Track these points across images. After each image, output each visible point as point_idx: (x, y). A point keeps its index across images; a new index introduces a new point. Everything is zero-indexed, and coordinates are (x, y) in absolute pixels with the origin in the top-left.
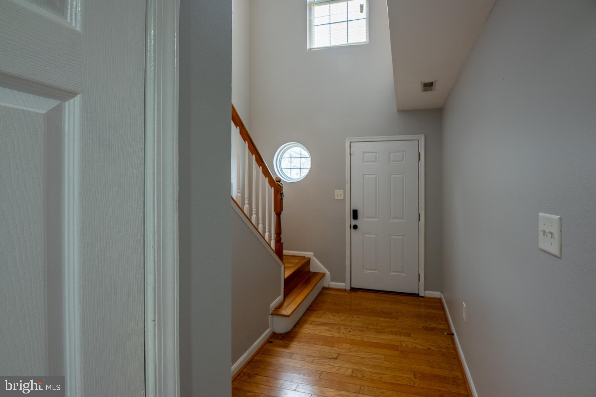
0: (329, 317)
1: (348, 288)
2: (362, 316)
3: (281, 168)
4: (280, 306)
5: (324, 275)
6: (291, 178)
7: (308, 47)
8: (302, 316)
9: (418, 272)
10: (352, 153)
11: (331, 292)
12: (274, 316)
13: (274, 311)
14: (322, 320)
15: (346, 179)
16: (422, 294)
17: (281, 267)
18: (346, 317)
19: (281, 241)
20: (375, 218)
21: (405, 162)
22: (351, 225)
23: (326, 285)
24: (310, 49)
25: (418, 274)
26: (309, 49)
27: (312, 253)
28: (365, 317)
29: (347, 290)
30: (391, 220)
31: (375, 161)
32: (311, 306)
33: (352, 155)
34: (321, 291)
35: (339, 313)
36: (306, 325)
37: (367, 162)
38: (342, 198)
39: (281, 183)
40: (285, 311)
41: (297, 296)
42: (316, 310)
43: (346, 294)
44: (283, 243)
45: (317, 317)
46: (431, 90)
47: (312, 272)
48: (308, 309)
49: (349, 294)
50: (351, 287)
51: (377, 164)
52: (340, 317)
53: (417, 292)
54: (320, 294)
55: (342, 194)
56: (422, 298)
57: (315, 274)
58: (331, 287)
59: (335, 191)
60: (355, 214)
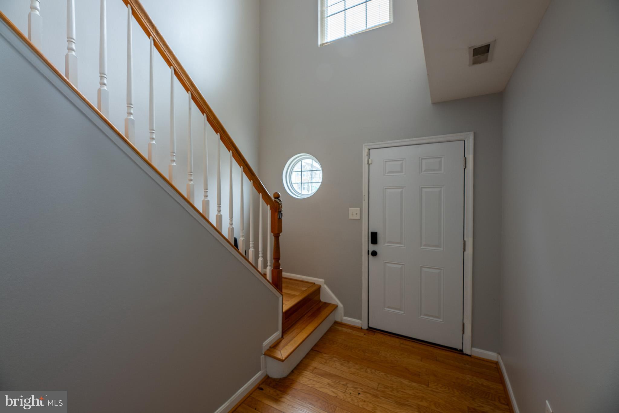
0: (335, 365)
1: (365, 327)
2: (378, 372)
3: (291, 183)
4: (275, 346)
5: (336, 307)
6: (302, 194)
7: (319, 43)
8: (304, 358)
9: (462, 321)
10: (370, 162)
11: (343, 329)
12: (267, 356)
13: (268, 350)
14: (326, 369)
15: (363, 194)
16: (467, 351)
17: (278, 298)
18: (357, 369)
19: (280, 268)
20: (400, 243)
21: (443, 172)
22: (368, 251)
23: (338, 320)
24: (322, 45)
25: (462, 323)
26: (320, 45)
27: (323, 280)
28: (383, 374)
29: (363, 329)
30: (422, 247)
31: (401, 171)
32: (316, 345)
33: (370, 165)
34: (332, 326)
35: (348, 362)
36: (306, 372)
37: (389, 172)
38: (358, 217)
39: (279, 200)
40: (280, 353)
41: (299, 333)
42: (321, 352)
43: (362, 334)
44: (282, 269)
45: (321, 363)
46: (486, 60)
47: (323, 302)
48: (313, 349)
49: (364, 336)
50: (368, 327)
51: (404, 175)
52: (349, 367)
53: (459, 347)
54: (331, 330)
55: (358, 212)
56: (467, 357)
57: (326, 305)
58: (343, 322)
59: (350, 209)
60: (374, 238)
